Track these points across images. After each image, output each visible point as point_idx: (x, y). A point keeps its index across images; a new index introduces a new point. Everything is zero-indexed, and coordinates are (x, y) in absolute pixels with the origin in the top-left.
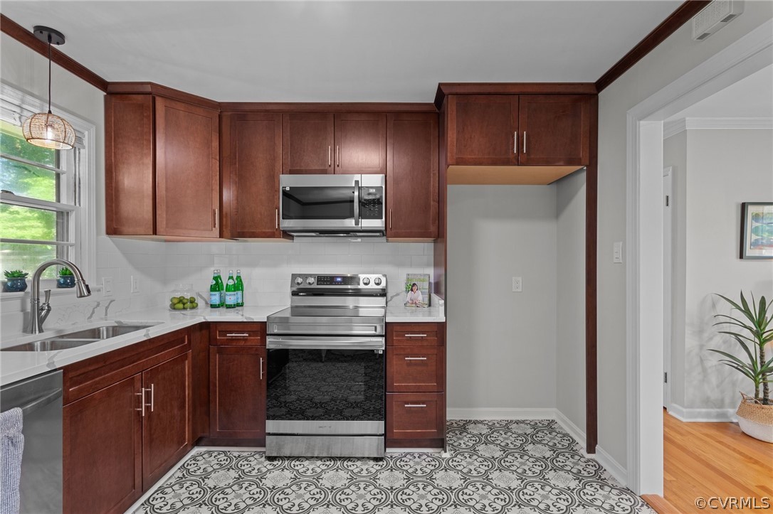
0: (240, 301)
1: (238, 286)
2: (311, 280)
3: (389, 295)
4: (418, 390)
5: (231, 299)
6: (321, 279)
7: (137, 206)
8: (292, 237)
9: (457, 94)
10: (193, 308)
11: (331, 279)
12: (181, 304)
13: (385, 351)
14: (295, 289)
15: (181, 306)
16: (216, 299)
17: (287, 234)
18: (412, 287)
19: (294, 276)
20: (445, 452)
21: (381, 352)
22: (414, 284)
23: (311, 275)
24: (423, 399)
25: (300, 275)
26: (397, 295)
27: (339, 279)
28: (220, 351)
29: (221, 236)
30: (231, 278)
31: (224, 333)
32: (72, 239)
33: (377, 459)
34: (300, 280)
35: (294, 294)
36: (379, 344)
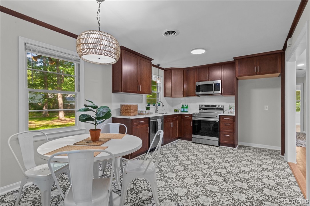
0: (187, 111)
1: (187, 107)
2: (204, 106)
3: (224, 110)
4: (228, 132)
5: (186, 110)
6: (206, 106)
7: (169, 91)
8: (199, 96)
9: (238, 59)
10: (178, 111)
11: (208, 106)
12: (175, 111)
13: (219, 122)
14: (200, 108)
15: (176, 111)
16: (182, 110)
17: (198, 95)
18: (230, 108)
19: (200, 105)
20: (235, 148)
21: (218, 122)
22: (231, 107)
23: (204, 105)
24: (229, 134)
25: (201, 105)
26: (227, 110)
27: (210, 106)
28: (183, 120)
29: (184, 96)
30: (186, 105)
31: (184, 116)
32: (159, 98)
33: (217, 146)
34: (201, 106)
35: (200, 109)
36: (217, 120)
